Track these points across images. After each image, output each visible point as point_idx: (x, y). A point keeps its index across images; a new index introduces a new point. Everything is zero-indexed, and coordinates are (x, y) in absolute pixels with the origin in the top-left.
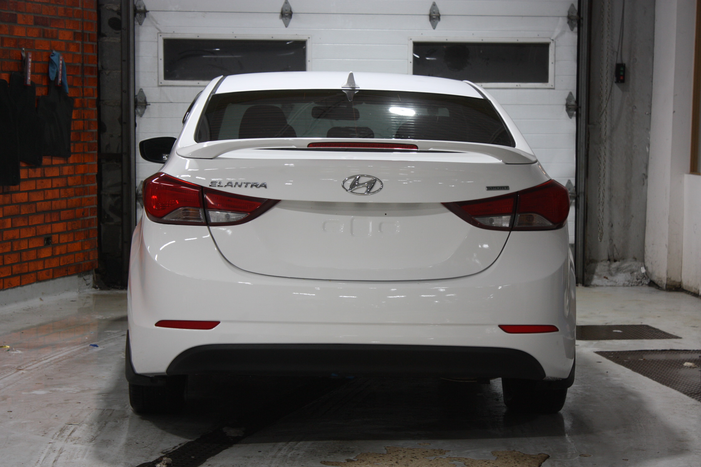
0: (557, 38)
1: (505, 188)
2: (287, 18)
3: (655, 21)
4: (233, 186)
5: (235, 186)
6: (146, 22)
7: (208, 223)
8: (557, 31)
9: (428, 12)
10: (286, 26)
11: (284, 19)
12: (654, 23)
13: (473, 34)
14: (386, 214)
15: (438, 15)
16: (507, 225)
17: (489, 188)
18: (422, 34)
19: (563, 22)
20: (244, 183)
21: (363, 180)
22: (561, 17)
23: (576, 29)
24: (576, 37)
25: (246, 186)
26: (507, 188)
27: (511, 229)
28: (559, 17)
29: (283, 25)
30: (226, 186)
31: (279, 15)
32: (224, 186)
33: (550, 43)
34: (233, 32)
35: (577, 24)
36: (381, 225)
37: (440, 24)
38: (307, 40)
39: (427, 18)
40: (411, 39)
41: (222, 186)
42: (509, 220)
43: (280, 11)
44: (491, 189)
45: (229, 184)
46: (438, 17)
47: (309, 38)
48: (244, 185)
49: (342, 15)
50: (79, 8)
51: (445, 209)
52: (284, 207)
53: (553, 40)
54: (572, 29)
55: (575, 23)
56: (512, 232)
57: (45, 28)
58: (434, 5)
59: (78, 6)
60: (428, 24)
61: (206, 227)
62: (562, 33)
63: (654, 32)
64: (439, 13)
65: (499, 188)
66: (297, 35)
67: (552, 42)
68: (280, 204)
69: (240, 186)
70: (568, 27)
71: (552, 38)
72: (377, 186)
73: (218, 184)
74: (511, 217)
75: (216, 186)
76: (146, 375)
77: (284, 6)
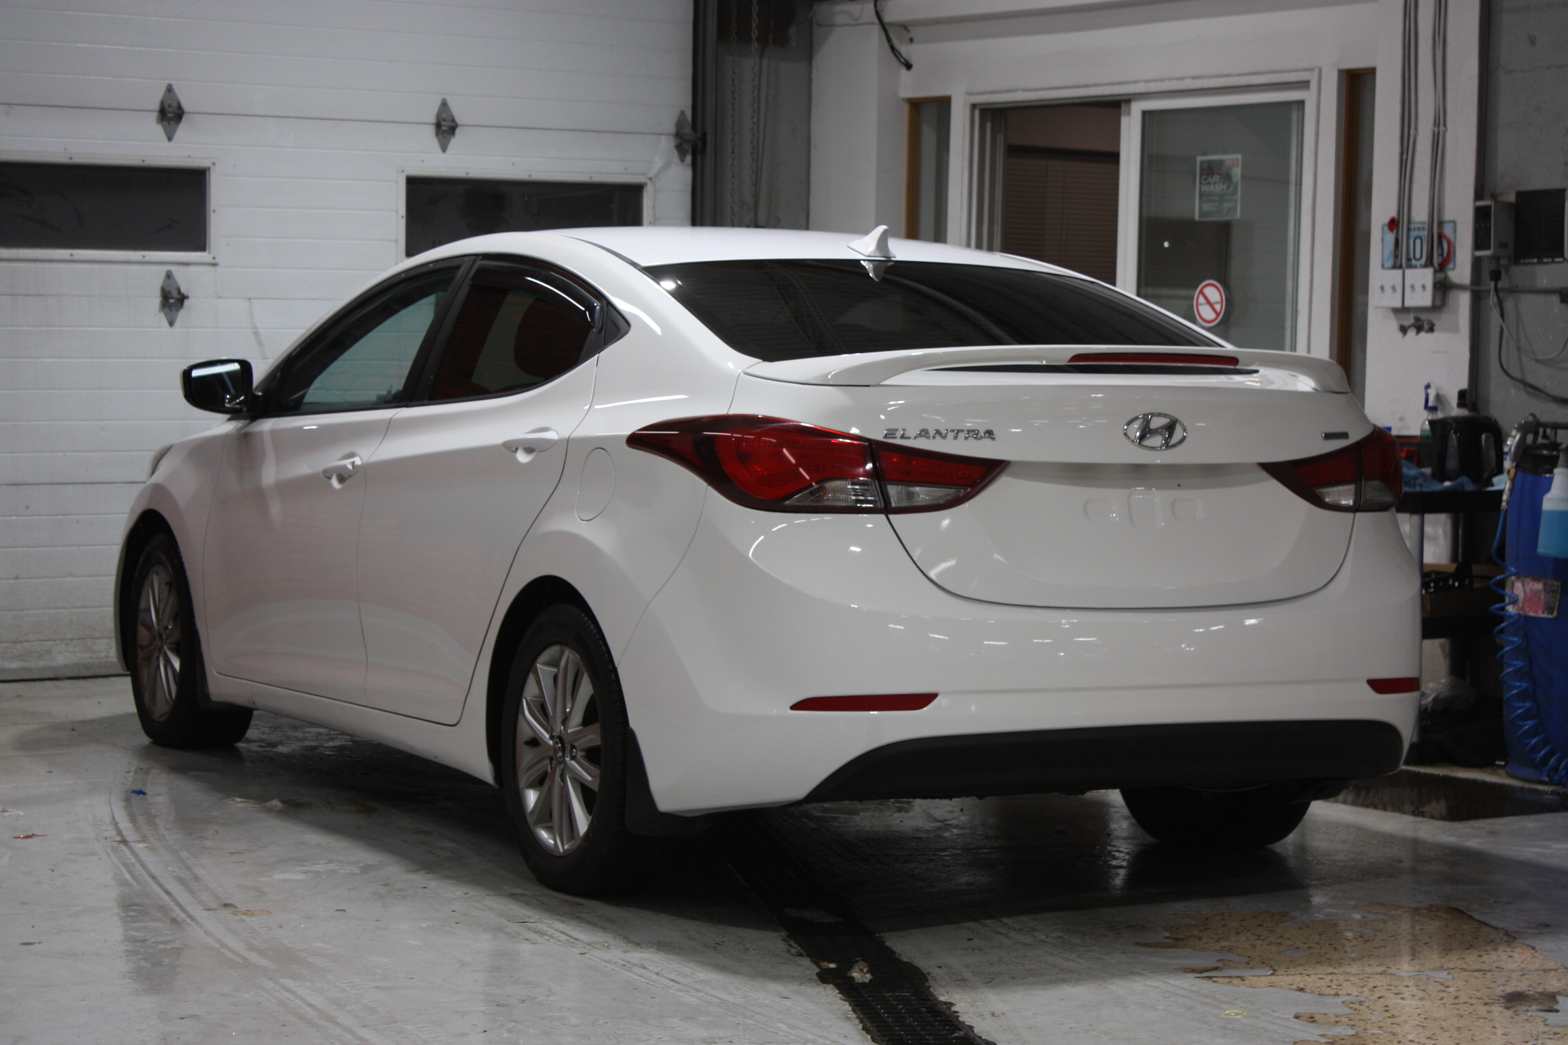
0: (658, 174)
2: (171, 122)
3: (812, 147)
4: (931, 437)
5: (934, 437)
8: (659, 162)
9: (433, 119)
10: (170, 139)
11: (166, 123)
12: (809, 151)
13: (513, 164)
14: (1179, 485)
15: (451, 124)
16: (1351, 502)
17: (1328, 436)
18: (422, 161)
19: (667, 145)
20: (953, 431)
21: (1156, 423)
22: (663, 134)
23: (689, 159)
24: (688, 173)
25: (956, 438)
26: (1344, 435)
27: (1356, 508)
28: (660, 134)
29: (164, 138)
30: (916, 437)
31: (155, 115)
32: (913, 437)
33: (646, 184)
34: (66, 149)
35: (690, 150)
36: (1174, 503)
37: (455, 142)
38: (209, 168)
39: (431, 130)
40: (403, 171)
41: (909, 438)
42: (1353, 491)
43: (157, 107)
44: (1329, 438)
45: (924, 433)
46: (452, 129)
47: (214, 164)
48: (951, 435)
49: (276, 119)
51: (1264, 474)
52: (1016, 475)
53: (650, 179)
54: (682, 159)
55: (688, 147)
56: (1358, 515)
58: (444, 104)
60: (434, 142)
61: (882, 517)
62: (666, 166)
63: (809, 167)
64: (453, 120)
65: (1337, 436)
66: (190, 156)
67: (648, 182)
68: (1010, 469)
69: (944, 437)
70: (675, 156)
71: (650, 175)
72: (1179, 432)
73: (899, 434)
74: (1356, 488)
75: (896, 438)
76: (677, 814)
77: (164, 96)
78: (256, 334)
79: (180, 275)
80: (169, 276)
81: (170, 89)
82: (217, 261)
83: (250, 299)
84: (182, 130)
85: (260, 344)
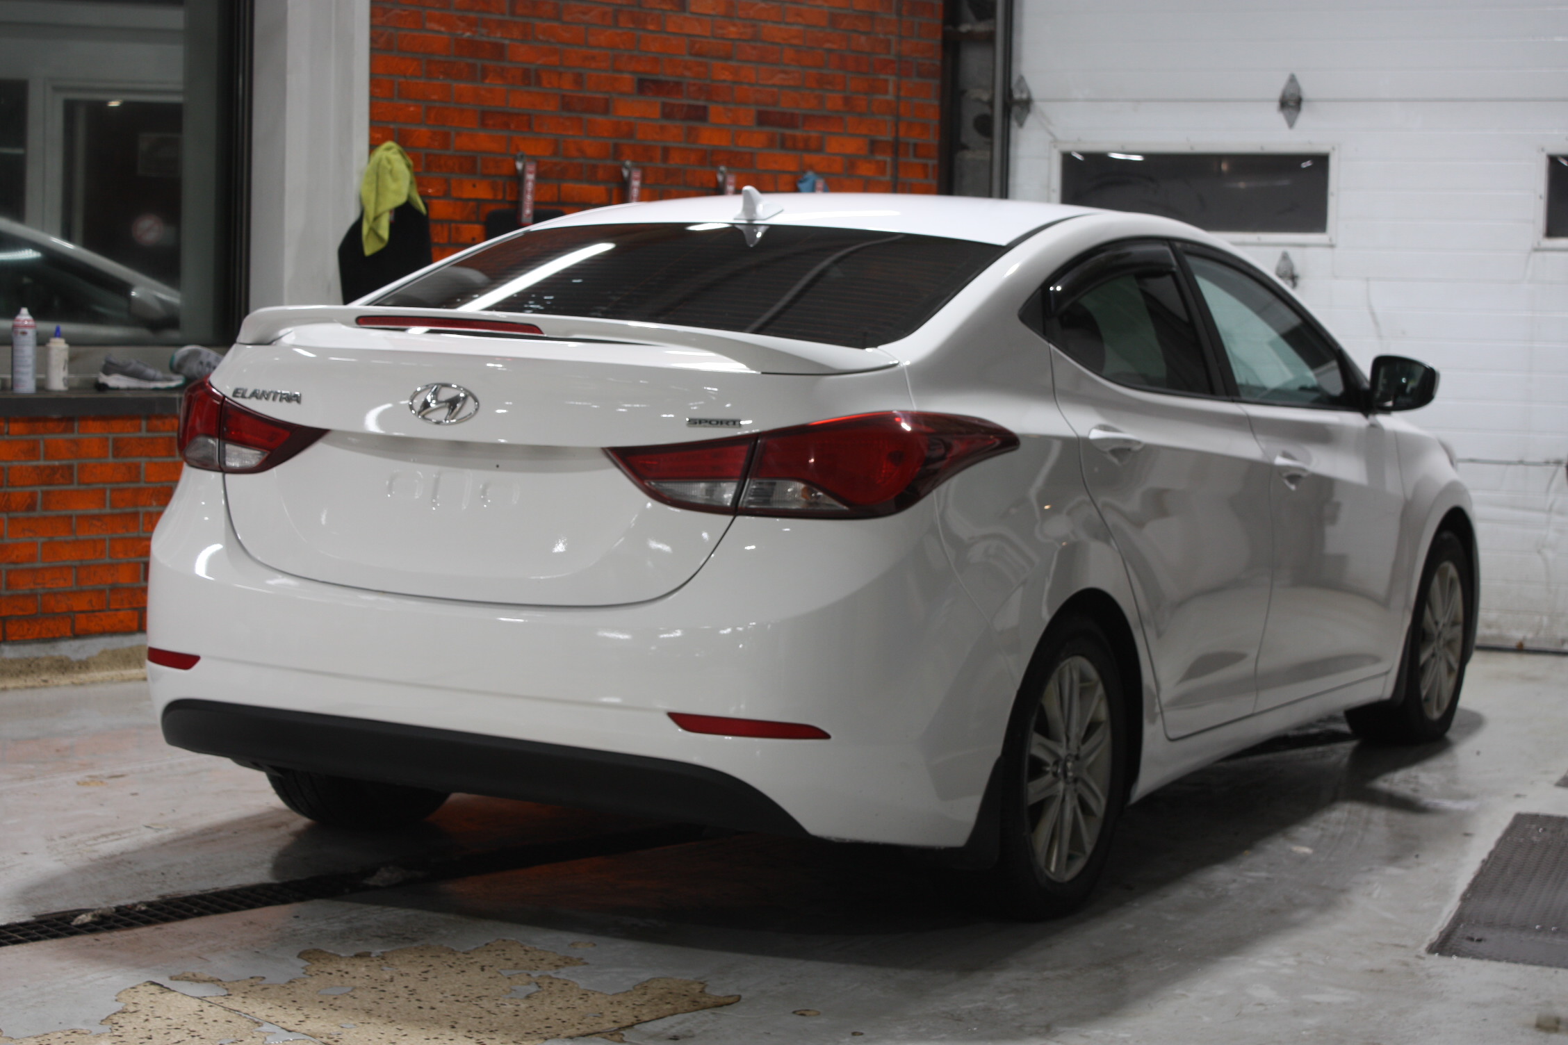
1: (731, 423)
2: (1292, 110)
4: (259, 397)
5: (261, 398)
6: (1031, 121)
7: (224, 470)
10: (1291, 126)
11: (1286, 111)
14: (498, 466)
16: (728, 502)
17: (694, 422)
20: (273, 392)
21: (444, 394)
25: (274, 399)
26: (735, 423)
27: (735, 510)
29: (1285, 125)
31: (1276, 105)
32: (249, 396)
38: (1330, 154)
41: (246, 397)
43: (1279, 96)
44: (696, 423)
45: (255, 394)
47: (1335, 149)
48: (271, 396)
50: (890, 97)
56: (739, 519)
57: (788, 132)
59: (886, 92)
61: (220, 475)
65: (714, 423)
66: (1310, 143)
69: (267, 398)
72: (470, 406)
73: (242, 393)
75: (239, 397)
77: (1286, 86)
78: (1373, 314)
79: (1296, 256)
80: (1285, 257)
81: (1293, 79)
82: (1334, 242)
83: (1367, 280)
84: (1304, 118)
85: (1376, 323)
